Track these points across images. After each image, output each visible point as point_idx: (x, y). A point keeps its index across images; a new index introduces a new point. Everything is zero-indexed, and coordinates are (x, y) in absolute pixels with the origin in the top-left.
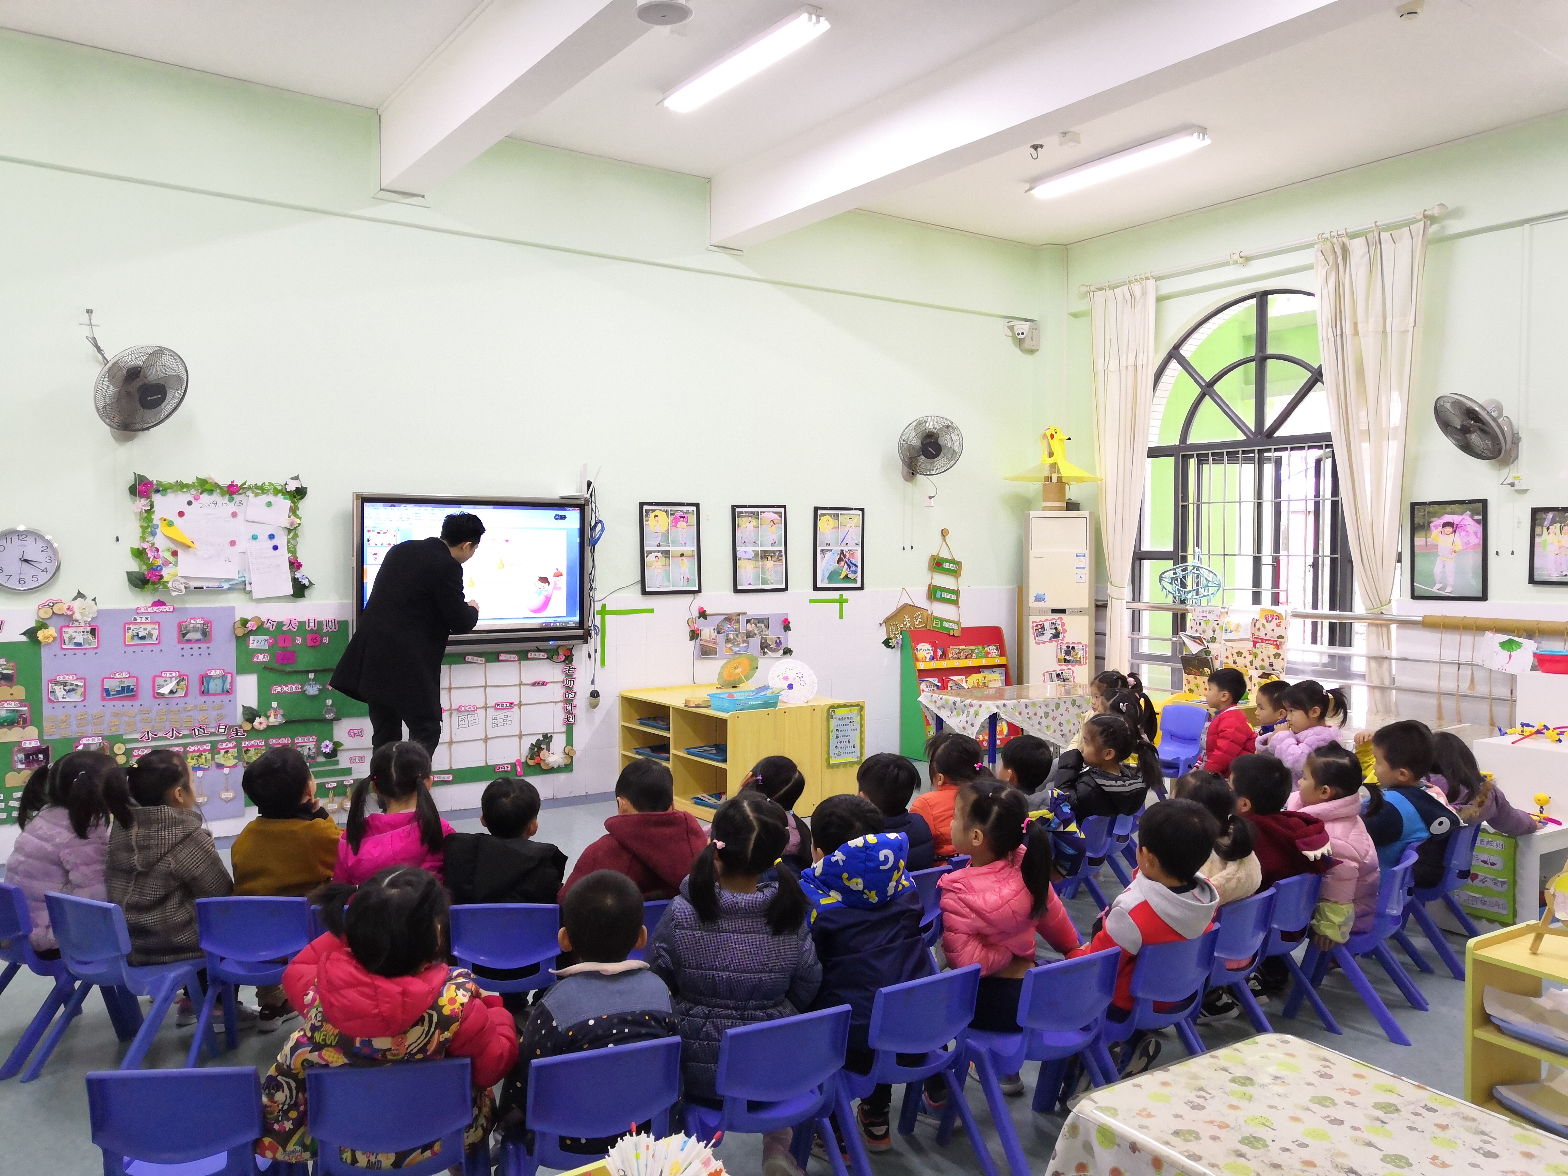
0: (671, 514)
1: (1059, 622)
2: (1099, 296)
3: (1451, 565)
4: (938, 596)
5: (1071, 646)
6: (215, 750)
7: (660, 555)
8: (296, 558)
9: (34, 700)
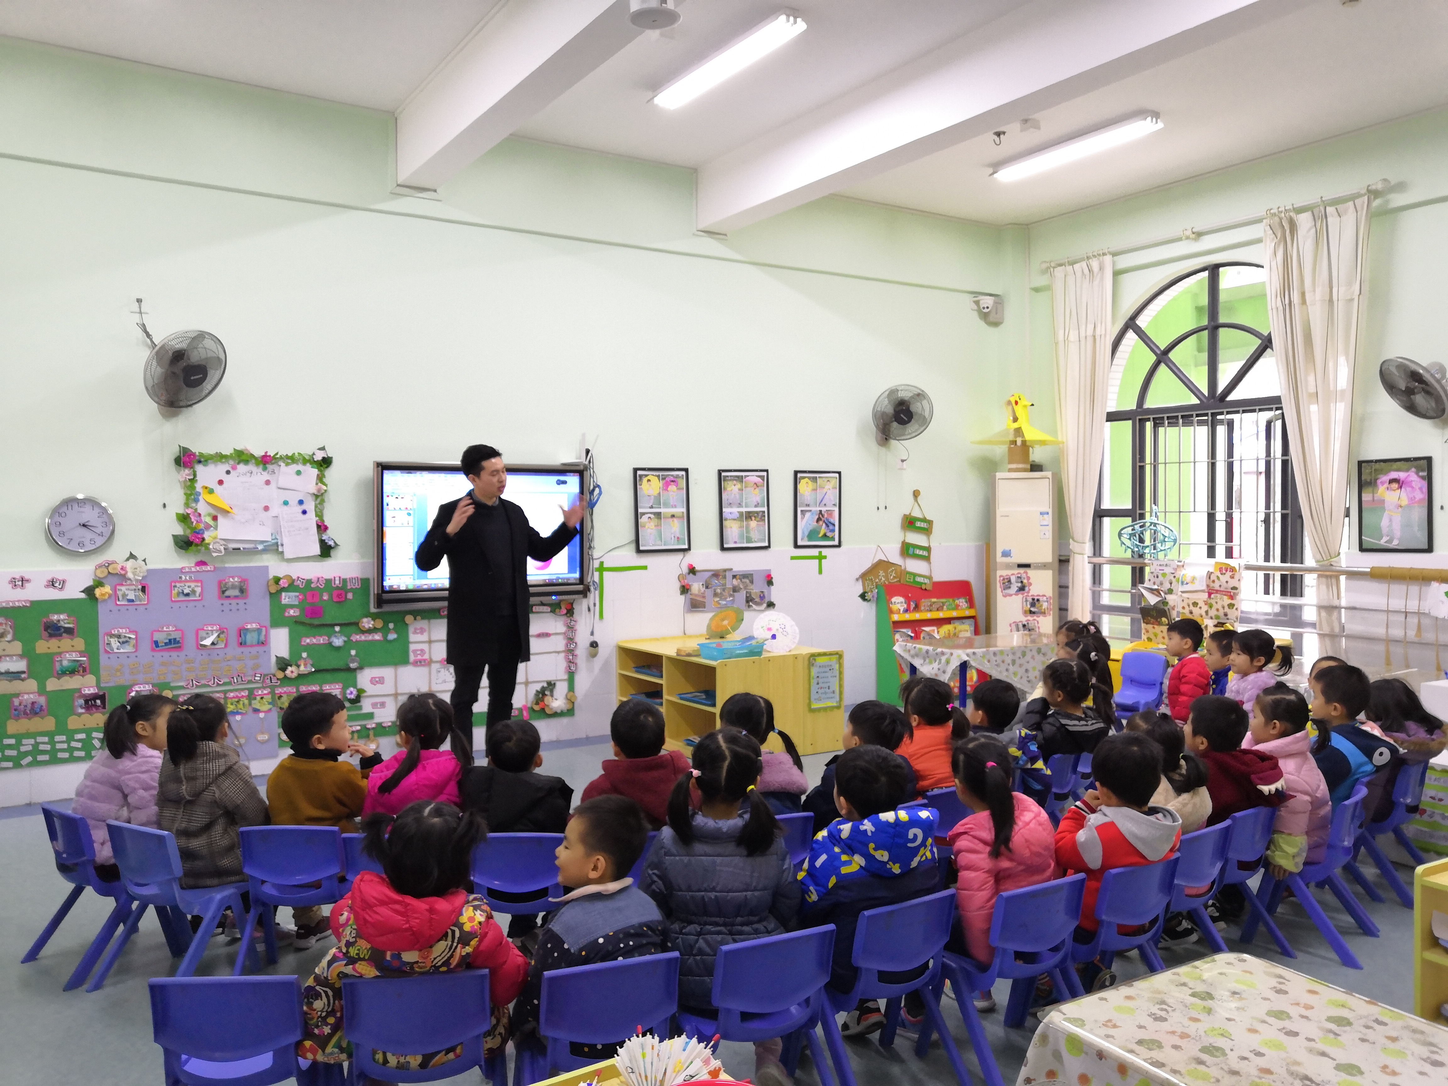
0: (663, 479)
1: (1024, 575)
2: (1059, 272)
3: (1398, 519)
4: (911, 551)
5: (1036, 598)
6: (251, 696)
7: (652, 516)
8: (323, 521)
9: (92, 651)
